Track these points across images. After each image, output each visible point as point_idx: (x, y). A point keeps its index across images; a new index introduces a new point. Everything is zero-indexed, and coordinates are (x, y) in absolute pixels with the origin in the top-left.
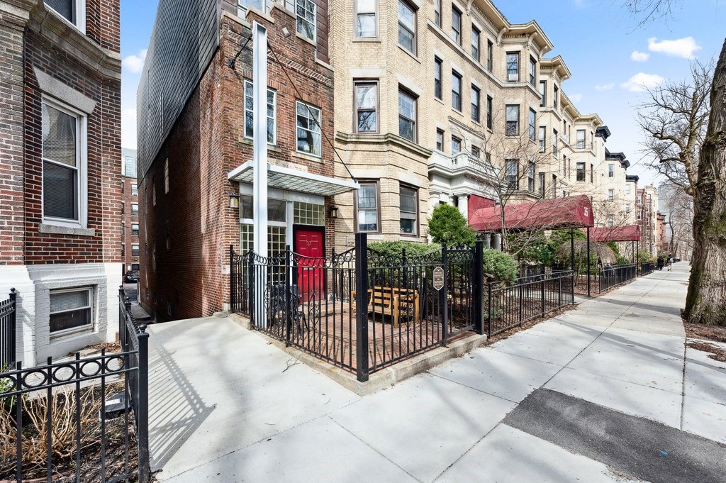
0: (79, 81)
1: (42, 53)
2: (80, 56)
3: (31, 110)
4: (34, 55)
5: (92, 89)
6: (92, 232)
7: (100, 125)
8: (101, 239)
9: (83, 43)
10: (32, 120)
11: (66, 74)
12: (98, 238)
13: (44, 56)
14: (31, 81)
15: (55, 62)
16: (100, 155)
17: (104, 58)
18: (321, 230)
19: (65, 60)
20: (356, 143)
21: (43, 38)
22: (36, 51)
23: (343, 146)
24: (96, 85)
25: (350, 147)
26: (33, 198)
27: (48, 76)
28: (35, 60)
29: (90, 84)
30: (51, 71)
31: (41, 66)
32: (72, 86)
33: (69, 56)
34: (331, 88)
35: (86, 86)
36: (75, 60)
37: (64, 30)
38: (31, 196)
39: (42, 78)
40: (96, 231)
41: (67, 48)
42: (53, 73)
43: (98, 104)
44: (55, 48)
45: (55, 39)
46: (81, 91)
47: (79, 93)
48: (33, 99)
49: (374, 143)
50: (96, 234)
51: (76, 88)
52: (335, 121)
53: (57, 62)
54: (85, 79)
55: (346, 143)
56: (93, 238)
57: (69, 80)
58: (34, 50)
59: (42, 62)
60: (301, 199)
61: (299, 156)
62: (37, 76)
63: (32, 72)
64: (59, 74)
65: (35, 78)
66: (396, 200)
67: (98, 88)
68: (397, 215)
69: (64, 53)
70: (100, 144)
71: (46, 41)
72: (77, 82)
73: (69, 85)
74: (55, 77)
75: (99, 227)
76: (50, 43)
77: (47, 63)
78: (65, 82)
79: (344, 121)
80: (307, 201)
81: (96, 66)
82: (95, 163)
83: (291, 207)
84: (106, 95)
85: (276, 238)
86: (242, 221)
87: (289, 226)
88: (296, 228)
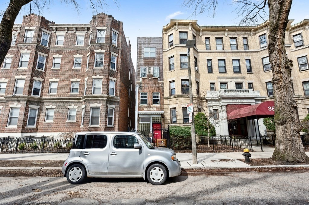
0: (113, 104)
3: (106, 110)
5: (115, 104)
6: (114, 127)
7: (116, 109)
9: (113, 98)
12: (115, 128)
18: (161, 123)
20: (170, 98)
23: (167, 100)
25: (169, 100)
26: (106, 122)
34: (163, 87)
37: (110, 97)
39: (108, 105)
41: (112, 100)
43: (116, 106)
48: (107, 108)
49: (174, 98)
52: (164, 94)
53: (111, 102)
55: (168, 99)
59: (109, 103)
60: (154, 116)
61: (153, 105)
64: (111, 104)
66: (181, 113)
68: (182, 117)
70: (116, 112)
76: (109, 100)
79: (166, 93)
80: (156, 116)
81: (116, 100)
82: (115, 115)
83: (151, 118)
84: (117, 104)
85: (147, 126)
86: (139, 123)
87: (151, 123)
88: (153, 123)
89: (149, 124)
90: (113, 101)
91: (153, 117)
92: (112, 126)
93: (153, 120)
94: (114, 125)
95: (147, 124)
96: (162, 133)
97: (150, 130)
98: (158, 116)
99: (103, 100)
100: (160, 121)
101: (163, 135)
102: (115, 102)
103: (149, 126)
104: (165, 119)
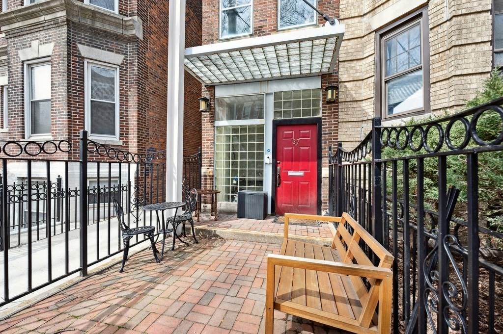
0: (110, 45)
1: (83, 34)
2: (107, 28)
3: (76, 70)
4: (78, 37)
5: (121, 48)
6: (121, 143)
7: (127, 71)
8: (128, 147)
9: (106, 18)
10: (76, 76)
11: (100, 43)
12: (125, 146)
13: (84, 35)
14: (76, 53)
15: (92, 38)
16: (127, 91)
17: (124, 23)
18: (317, 122)
19: (99, 34)
21: (82, 25)
22: (79, 34)
24: (124, 45)
26: (78, 123)
27: (88, 47)
28: (79, 40)
29: (119, 45)
30: (91, 44)
31: (83, 42)
32: (105, 50)
33: (101, 31)
35: (116, 47)
36: (105, 32)
37: (91, 14)
38: (76, 122)
39: (84, 50)
40: (123, 142)
41: (98, 25)
42: (91, 45)
43: (126, 57)
44: (91, 28)
45: (89, 22)
46: (113, 51)
47: (111, 53)
48: (77, 64)
50: (124, 144)
51: (108, 50)
53: (94, 37)
54: (115, 42)
56: (122, 146)
57: (103, 46)
58: (77, 34)
59: (83, 40)
60: (284, 88)
62: (80, 49)
63: (76, 47)
64: (95, 44)
65: (78, 51)
67: (126, 46)
69: (97, 29)
70: (128, 83)
71: (84, 26)
72: (109, 46)
73: (103, 49)
74: (93, 46)
75: (126, 139)
76: (86, 26)
77: (87, 39)
78: (100, 48)
80: (293, 87)
81: (120, 31)
82: (124, 96)
83: (271, 99)
84: (131, 48)
85: (252, 138)
86: (217, 123)
87: (267, 122)
88: (277, 125)
89: (261, 128)
90: (106, 34)
91: (277, 95)
92: (114, 139)
93: (277, 105)
94: (124, 134)
95: (252, 128)
96: (325, 172)
97: (265, 156)
98: (303, 86)
99: (56, 23)
100: (315, 112)
101: (325, 182)
102: (118, 38)
103: (261, 138)
104: (342, 98)
